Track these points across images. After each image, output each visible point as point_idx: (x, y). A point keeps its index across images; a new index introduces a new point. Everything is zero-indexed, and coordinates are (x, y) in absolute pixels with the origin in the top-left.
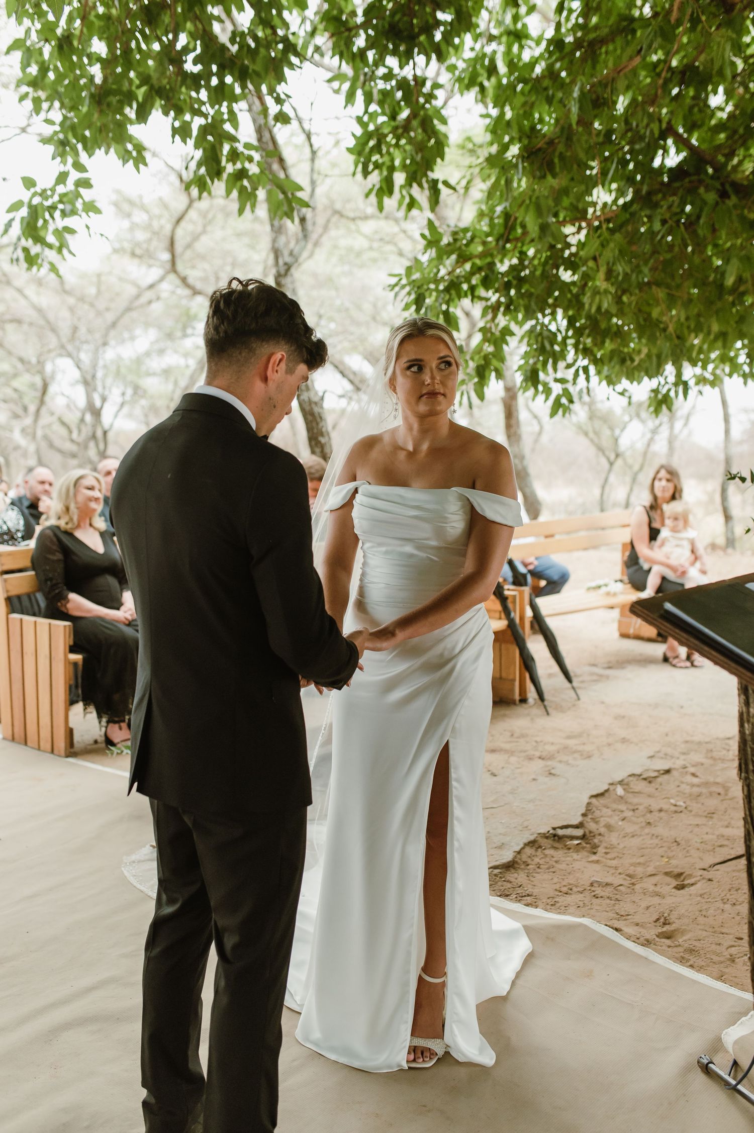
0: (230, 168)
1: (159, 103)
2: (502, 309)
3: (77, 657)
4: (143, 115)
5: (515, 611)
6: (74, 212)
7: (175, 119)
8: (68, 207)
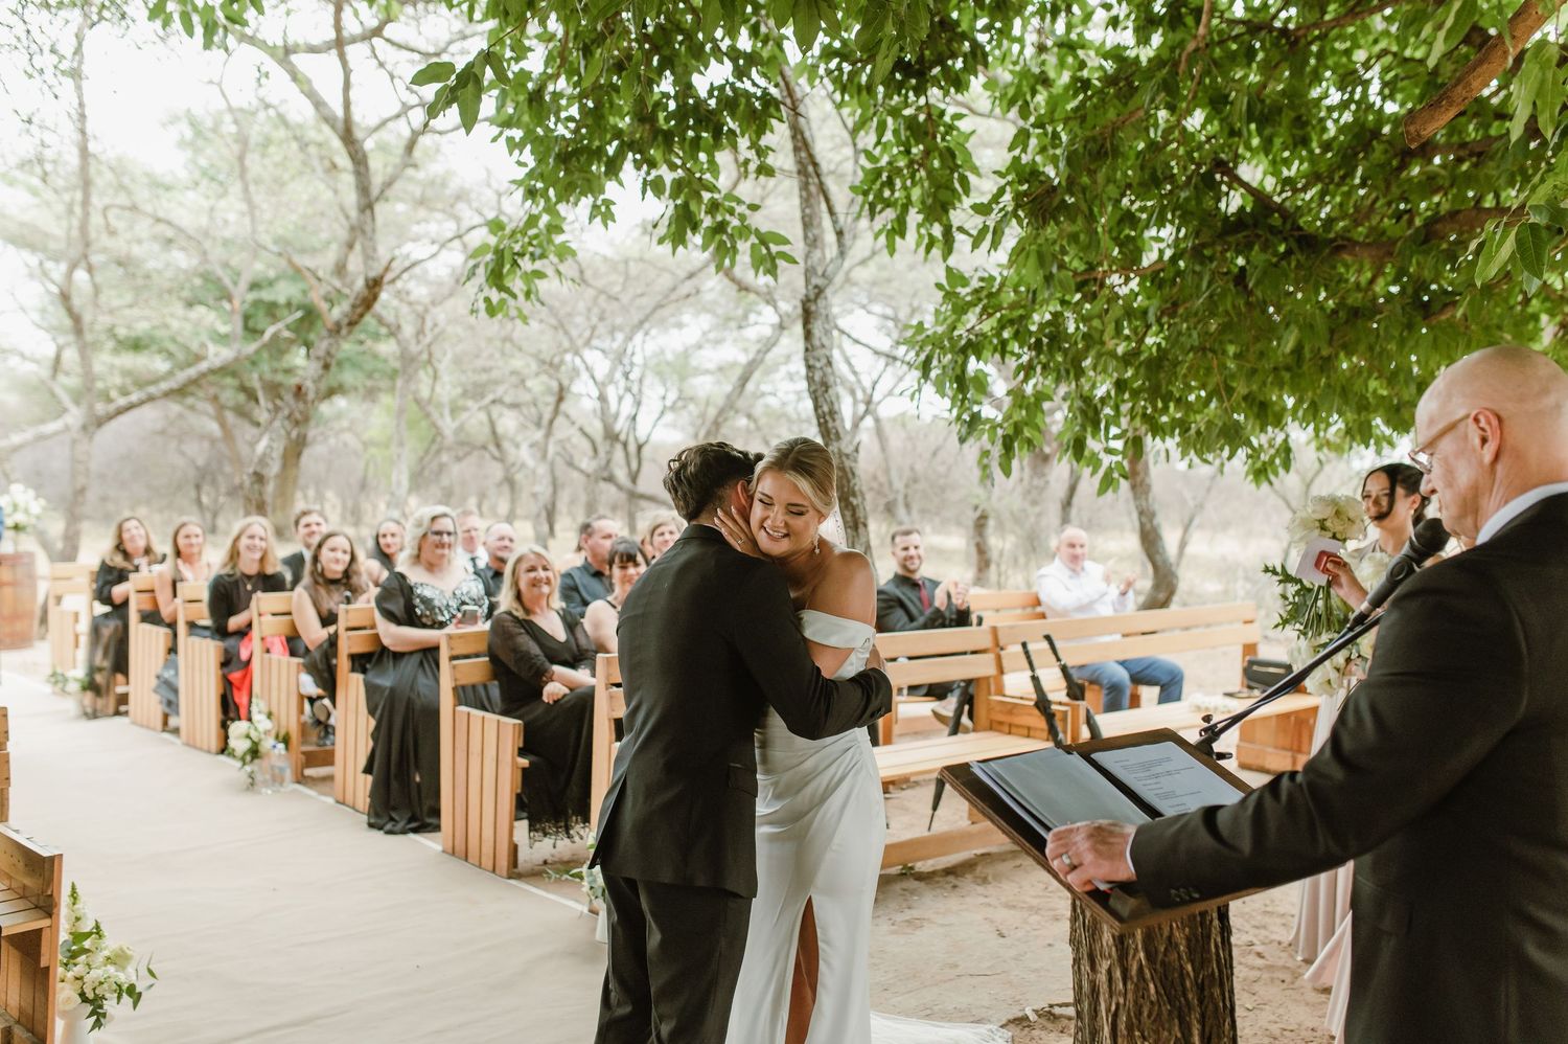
0: (707, 222)
1: (630, 155)
2: (1039, 369)
3: (524, 762)
4: (613, 168)
5: (1065, 732)
6: (543, 256)
7: (648, 173)
8: (538, 252)
